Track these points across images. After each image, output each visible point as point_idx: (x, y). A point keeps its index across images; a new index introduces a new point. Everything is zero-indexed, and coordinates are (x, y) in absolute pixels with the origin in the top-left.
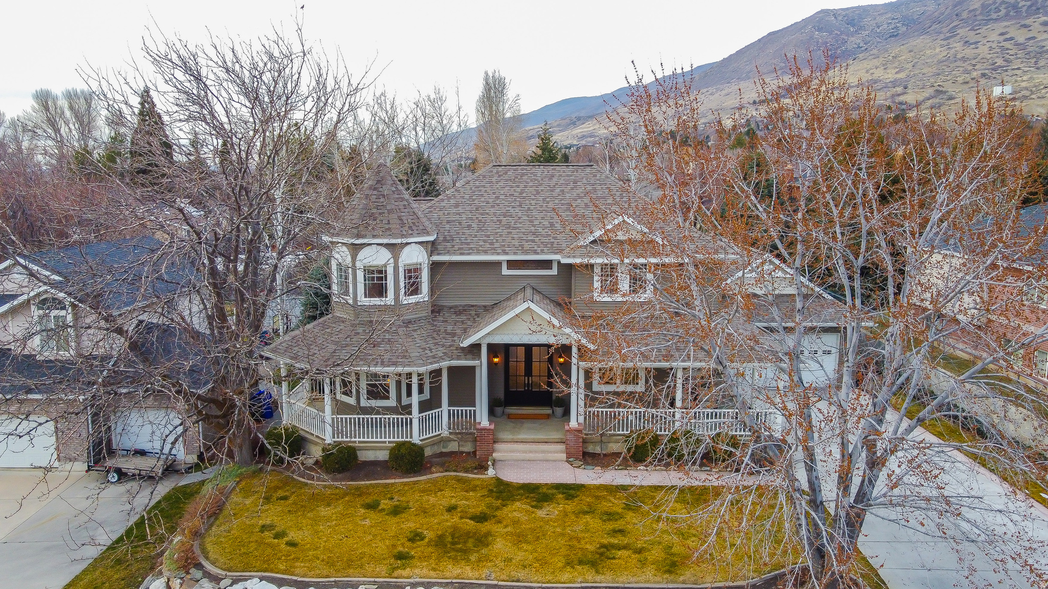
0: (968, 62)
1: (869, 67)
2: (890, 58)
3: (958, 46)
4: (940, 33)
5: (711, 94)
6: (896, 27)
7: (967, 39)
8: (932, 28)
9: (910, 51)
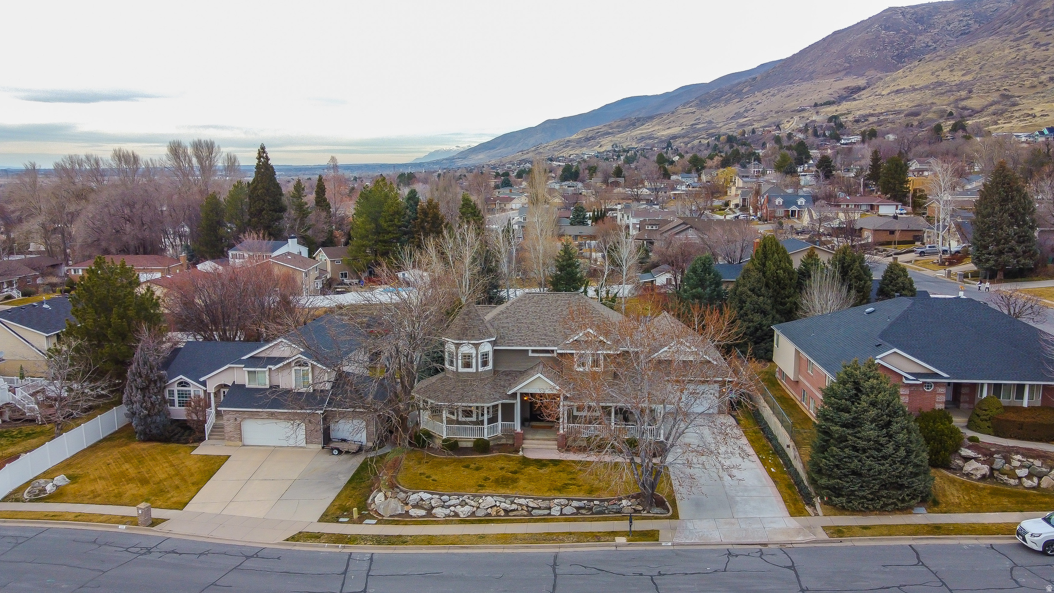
0: (1038, 65)
1: (935, 68)
2: (957, 59)
3: (1028, 47)
4: (1011, 33)
5: (772, 96)
6: (968, 25)
7: (1037, 40)
8: (1002, 28)
9: (979, 53)
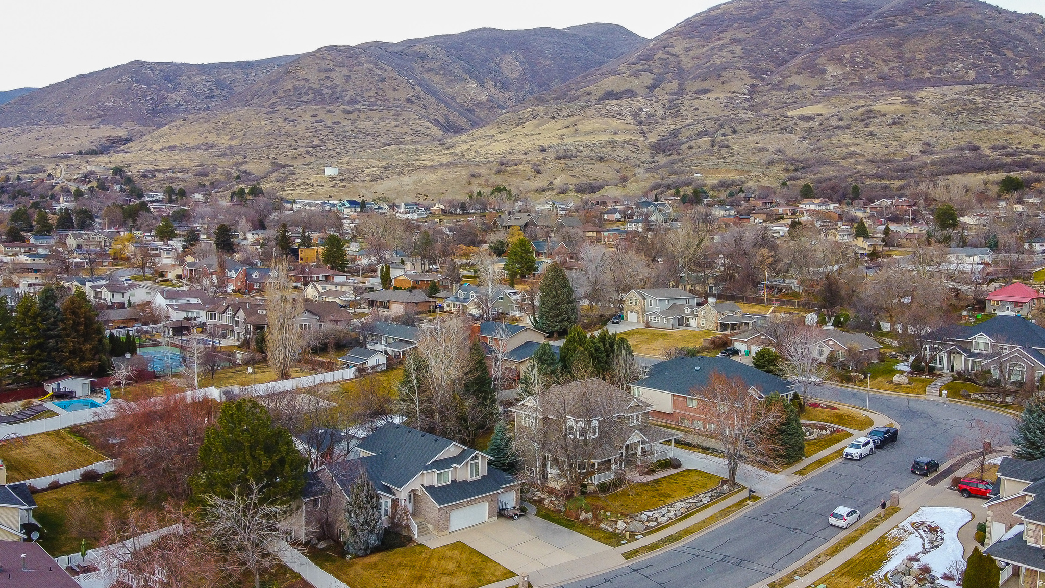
1: (201, 130)
2: (221, 124)
3: (280, 121)
4: (262, 106)
7: (286, 116)
8: (253, 101)
9: (239, 120)
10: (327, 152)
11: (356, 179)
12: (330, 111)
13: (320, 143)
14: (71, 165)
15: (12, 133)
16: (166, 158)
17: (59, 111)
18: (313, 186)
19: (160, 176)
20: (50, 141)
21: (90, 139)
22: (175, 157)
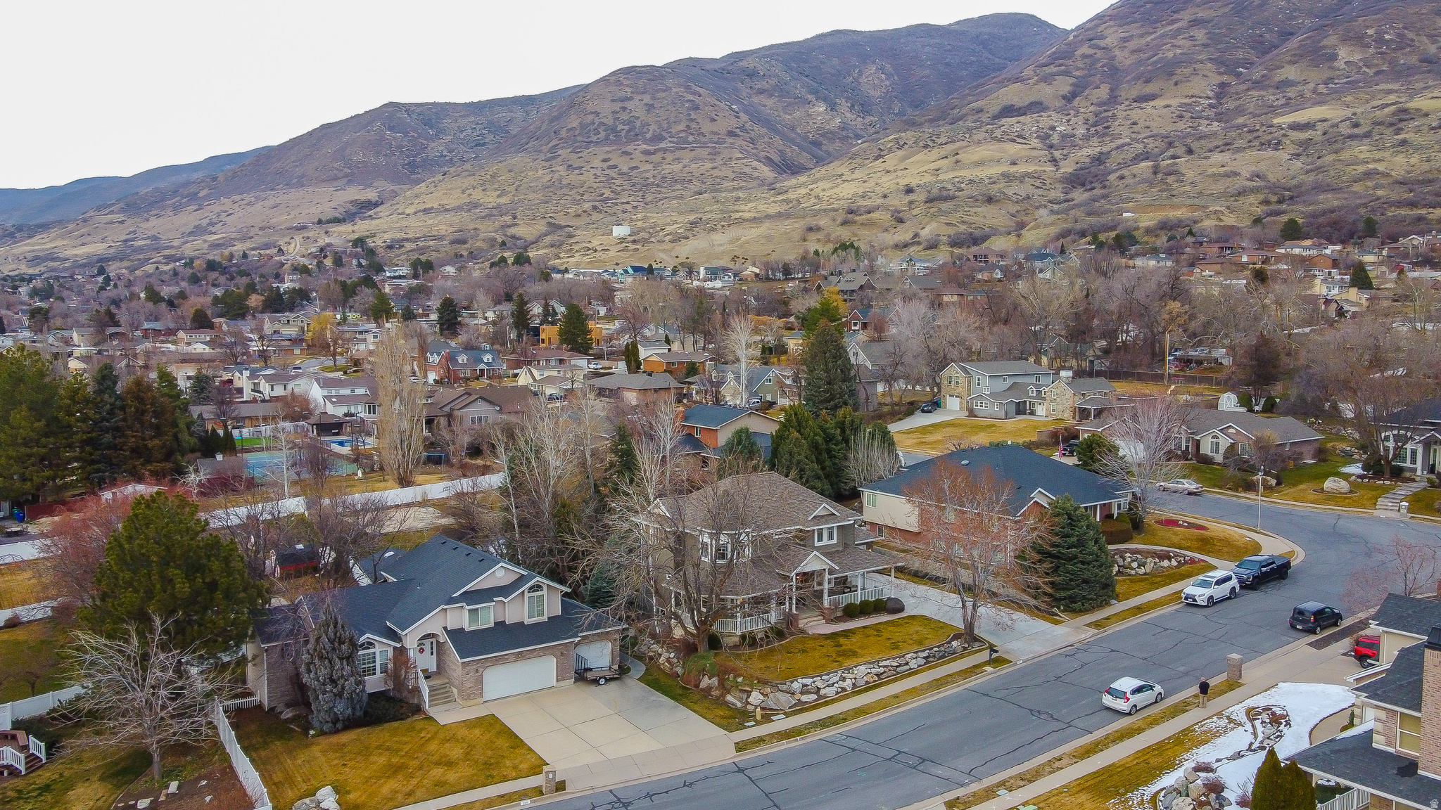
0: (576, 191)
1: (464, 186)
2: (488, 176)
3: (561, 170)
4: (540, 152)
6: (482, 134)
7: (569, 163)
8: (530, 145)
9: (510, 171)
10: (621, 207)
11: (653, 240)
12: (626, 153)
13: (612, 196)
14: (308, 238)
15: (245, 202)
16: (420, 224)
17: (299, 171)
18: (596, 251)
19: (409, 246)
20: (288, 209)
21: (333, 204)
22: (430, 222)
